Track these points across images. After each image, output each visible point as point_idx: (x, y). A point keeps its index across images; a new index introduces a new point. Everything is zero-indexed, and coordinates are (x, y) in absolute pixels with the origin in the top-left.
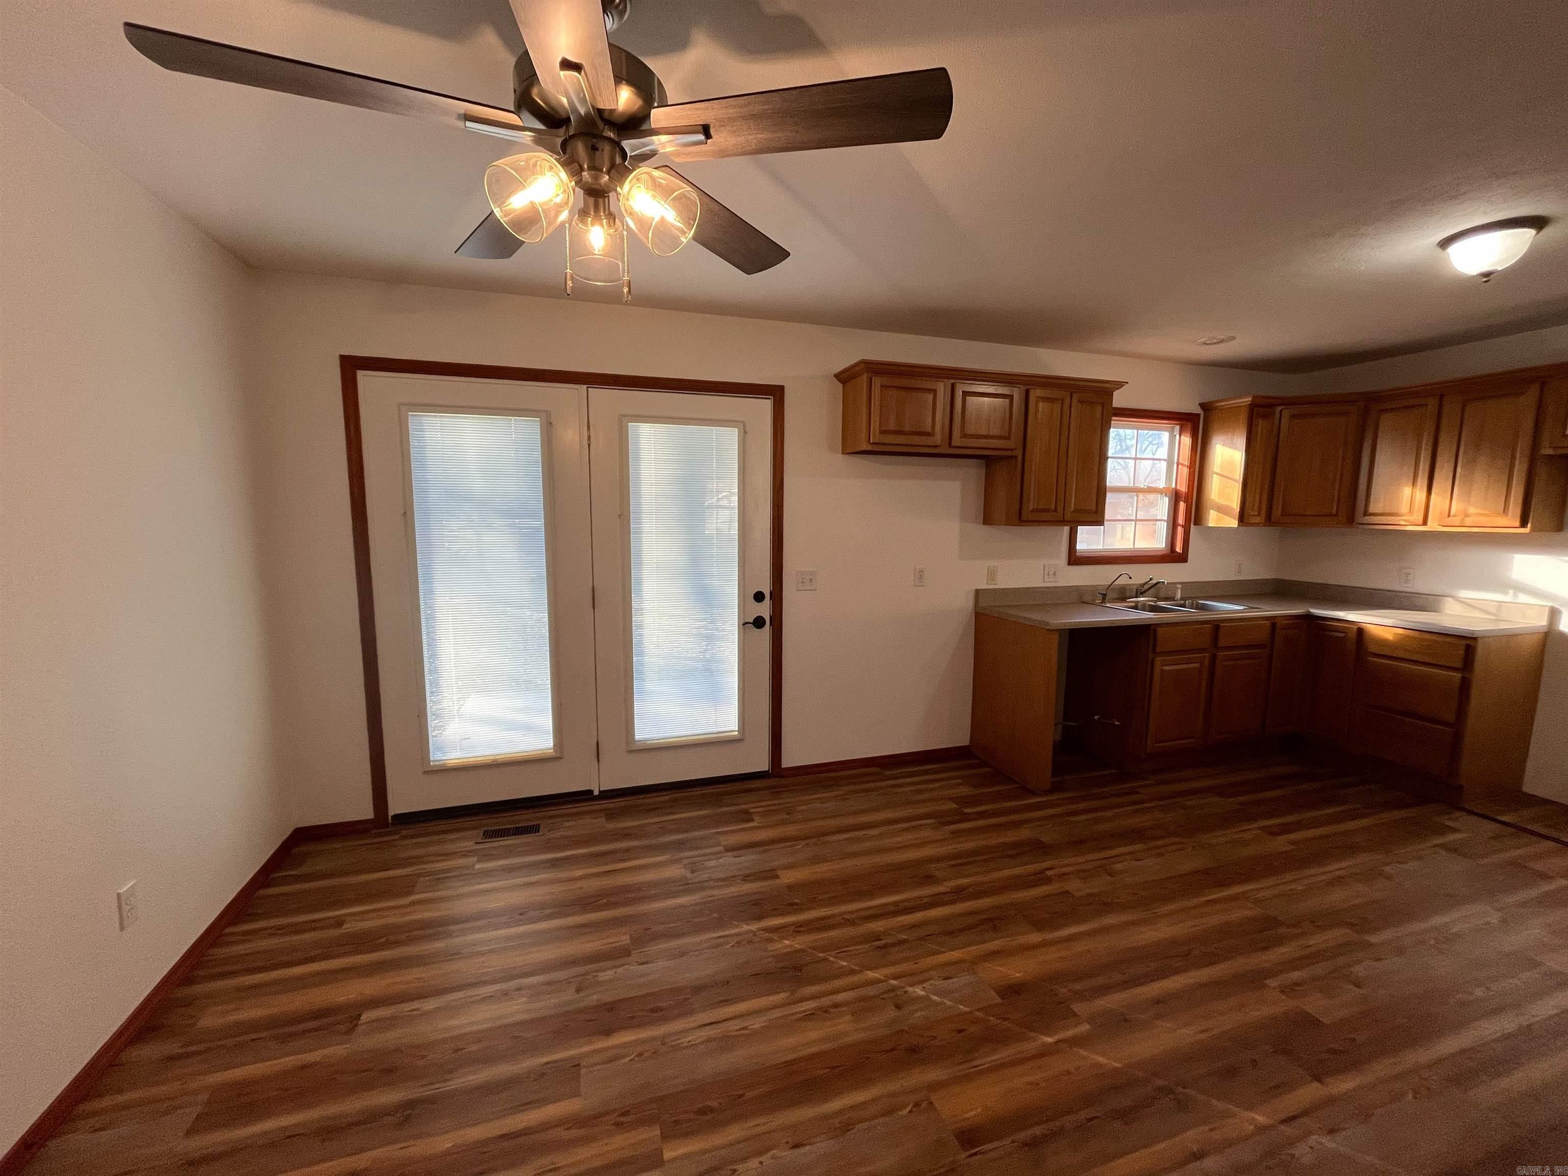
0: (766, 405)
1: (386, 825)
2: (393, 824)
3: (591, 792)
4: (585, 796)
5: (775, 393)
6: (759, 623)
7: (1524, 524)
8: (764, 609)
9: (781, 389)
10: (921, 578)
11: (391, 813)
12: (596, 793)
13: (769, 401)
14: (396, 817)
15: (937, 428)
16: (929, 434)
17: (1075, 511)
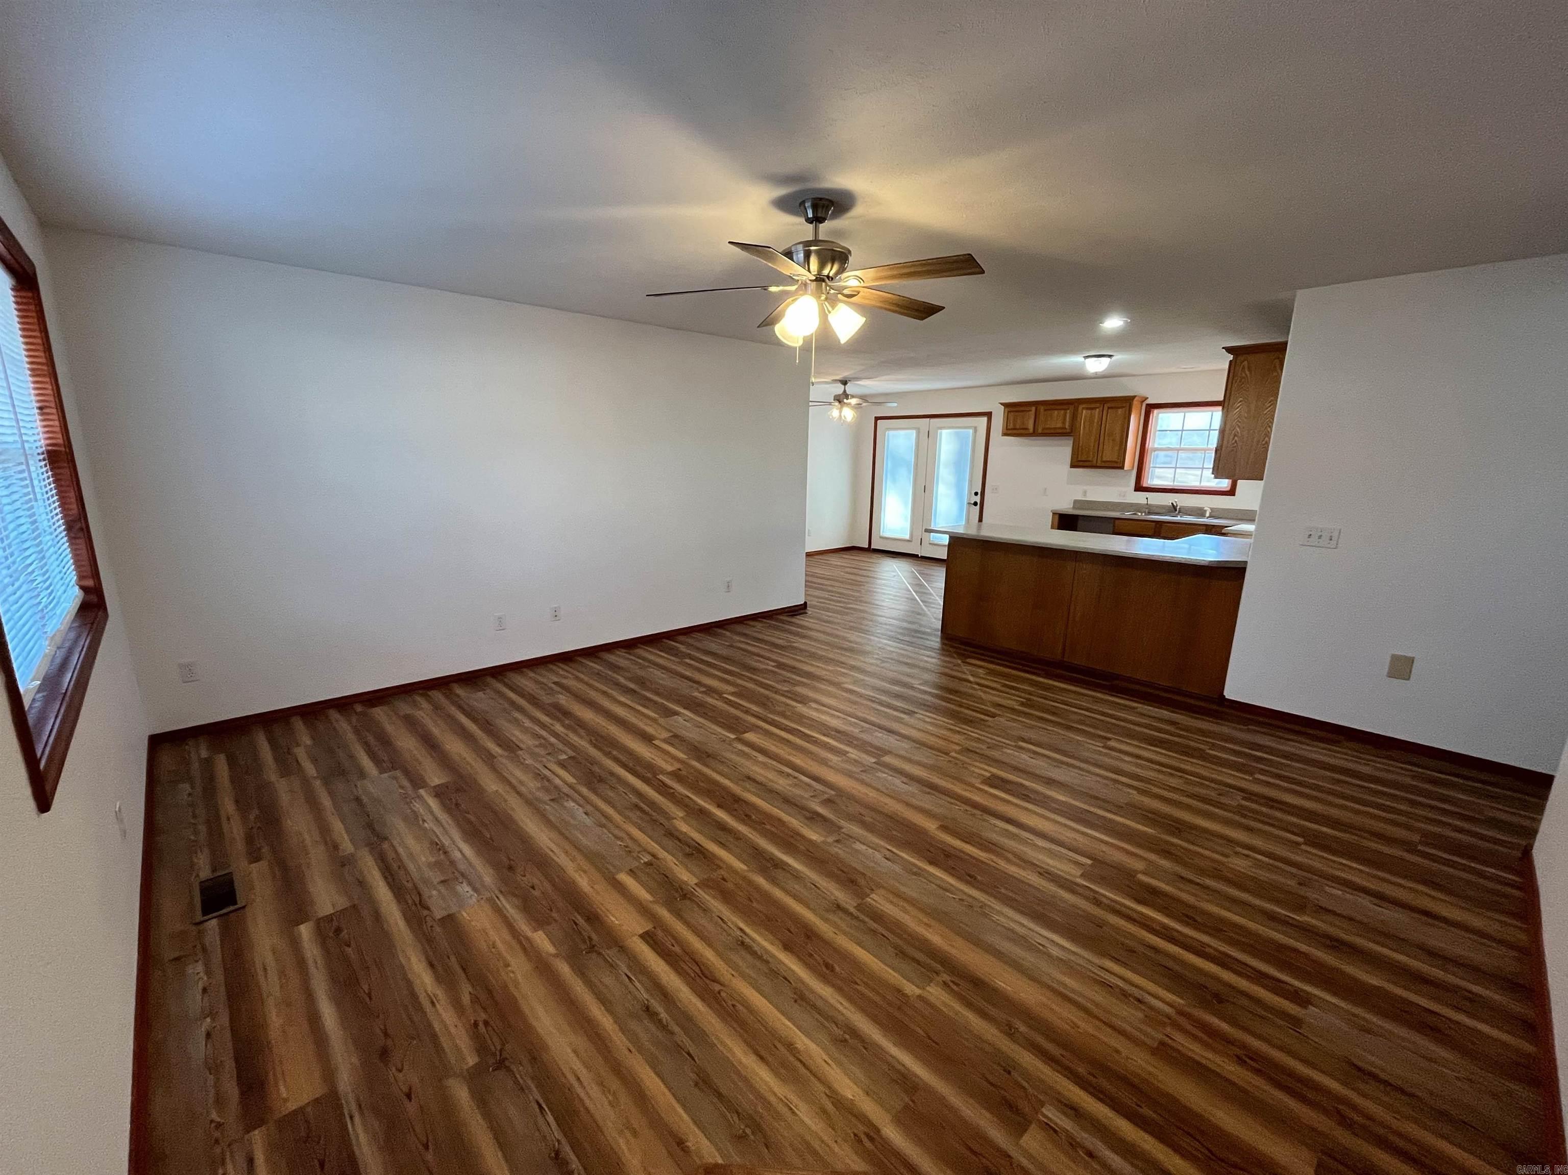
0: (984, 420)
1: (871, 550)
2: (873, 550)
3: (918, 555)
4: (916, 556)
5: (989, 415)
6: (975, 504)
8: (978, 499)
9: (991, 413)
11: (873, 548)
12: (920, 556)
13: (986, 418)
15: (1031, 426)
16: (1026, 429)
17: (1104, 462)
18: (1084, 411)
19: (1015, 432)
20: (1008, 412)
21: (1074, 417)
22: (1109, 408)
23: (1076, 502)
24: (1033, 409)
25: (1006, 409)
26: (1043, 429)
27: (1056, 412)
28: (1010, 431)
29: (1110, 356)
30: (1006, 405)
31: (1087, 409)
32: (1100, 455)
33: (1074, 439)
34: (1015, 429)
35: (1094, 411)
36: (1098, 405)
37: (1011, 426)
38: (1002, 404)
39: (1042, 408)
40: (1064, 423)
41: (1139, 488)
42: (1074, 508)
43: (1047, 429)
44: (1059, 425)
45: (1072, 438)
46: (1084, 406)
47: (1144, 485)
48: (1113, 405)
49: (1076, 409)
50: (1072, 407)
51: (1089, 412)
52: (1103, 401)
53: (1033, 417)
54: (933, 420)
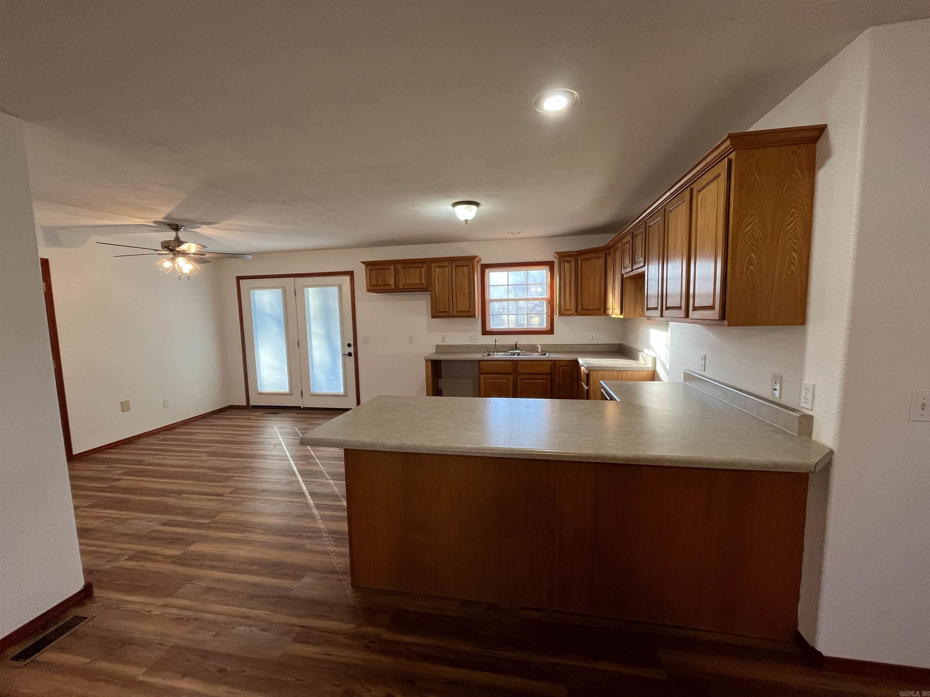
0: (347, 278)
1: (250, 408)
2: (251, 408)
3: (300, 407)
4: (299, 408)
5: (351, 274)
6: (350, 354)
7: (621, 313)
8: (351, 350)
9: (352, 272)
10: (411, 340)
11: (251, 405)
12: (302, 408)
13: (349, 277)
14: (252, 406)
15: (392, 283)
16: (389, 285)
17: (459, 312)
18: (437, 270)
19: (377, 288)
20: (370, 270)
21: (429, 273)
22: (456, 266)
23: (437, 347)
24: (392, 267)
25: (368, 268)
26: (403, 285)
27: (413, 270)
28: (373, 288)
29: (477, 204)
30: (368, 264)
31: (439, 267)
32: (455, 306)
33: (431, 294)
34: (377, 286)
35: (444, 269)
36: (447, 264)
37: (374, 283)
38: (363, 263)
39: (400, 266)
40: (421, 278)
41: (485, 332)
42: (437, 353)
43: (408, 284)
44: (417, 281)
45: (429, 293)
46: (436, 264)
47: (487, 330)
48: (459, 263)
49: (429, 267)
50: (425, 266)
51: (441, 269)
52: (451, 260)
53: (393, 274)
54: (298, 280)
